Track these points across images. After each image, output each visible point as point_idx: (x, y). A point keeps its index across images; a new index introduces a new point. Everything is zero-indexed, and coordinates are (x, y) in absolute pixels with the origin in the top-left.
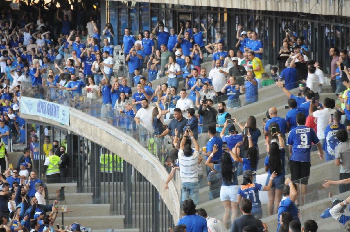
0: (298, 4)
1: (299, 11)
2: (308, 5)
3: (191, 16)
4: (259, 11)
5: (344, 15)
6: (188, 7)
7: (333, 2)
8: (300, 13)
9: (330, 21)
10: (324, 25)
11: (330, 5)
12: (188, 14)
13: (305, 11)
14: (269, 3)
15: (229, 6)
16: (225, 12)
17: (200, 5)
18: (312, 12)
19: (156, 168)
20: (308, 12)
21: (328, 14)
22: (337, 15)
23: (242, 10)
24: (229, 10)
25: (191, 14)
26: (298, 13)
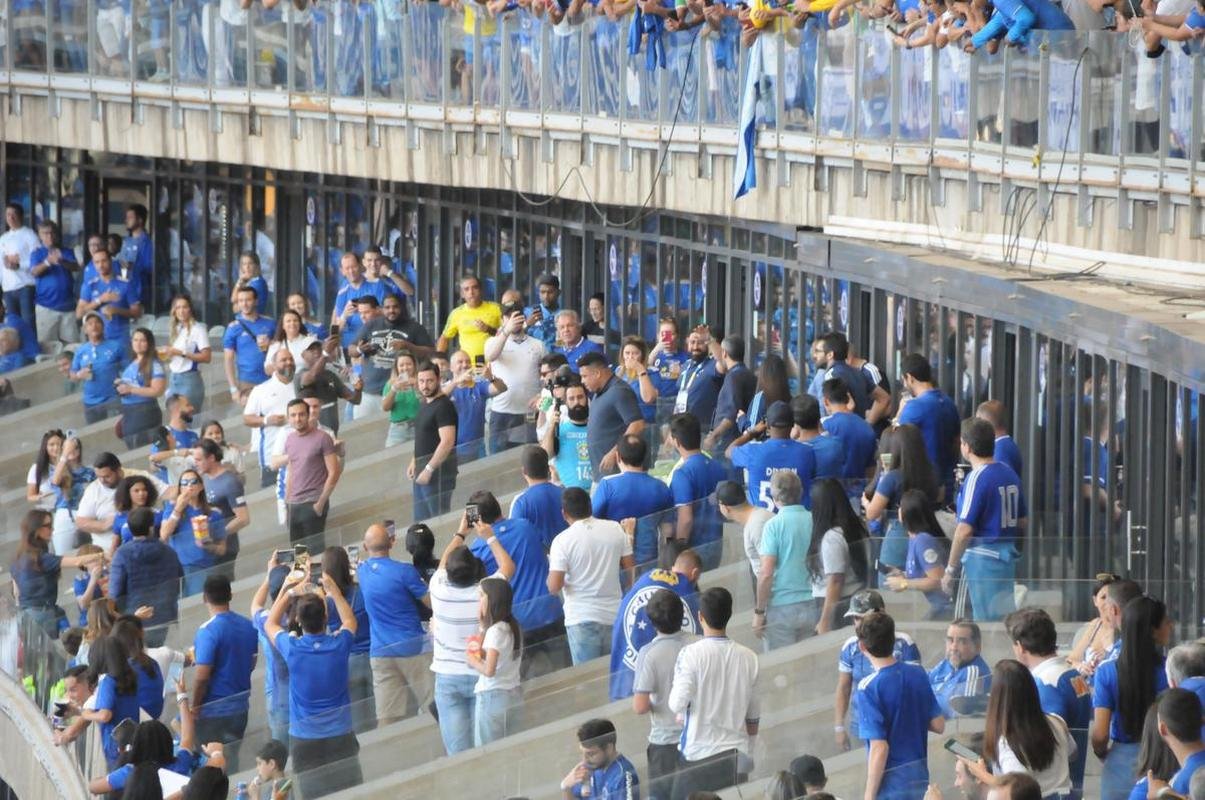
0: (519, 165)
1: (520, 188)
2: (551, 168)
3: (148, 193)
4: (387, 184)
5: (670, 205)
6: (141, 161)
7: (636, 160)
8: (524, 194)
9: (624, 224)
10: (603, 238)
11: (624, 170)
12: (139, 185)
13: (542, 188)
14: (419, 157)
15: (284, 164)
16: (270, 183)
17: (181, 156)
18: (567, 193)
19: (16, 720)
20: (552, 193)
21: (618, 200)
22: (649, 205)
23: (329, 179)
24: (280, 175)
25: (148, 187)
26: (517, 194)
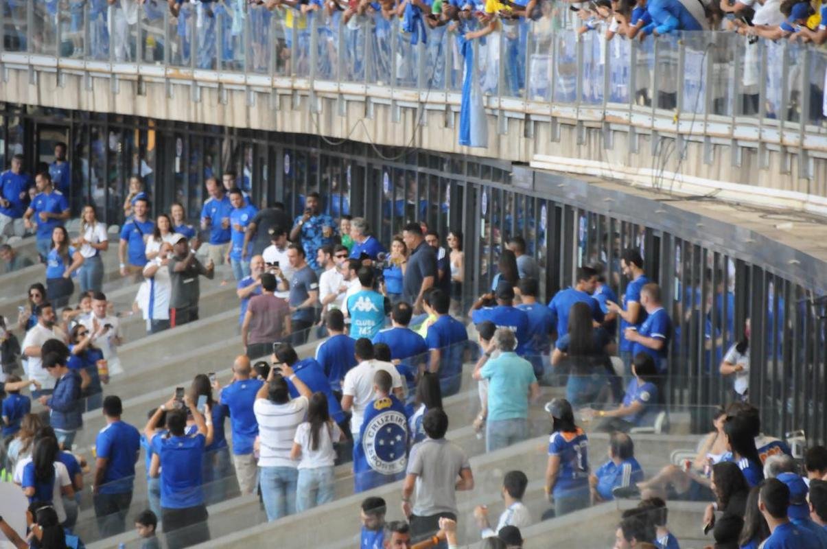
0: (322, 117)
1: (323, 133)
2: (344, 119)
3: (67, 134)
4: (231, 129)
5: (425, 146)
6: (64, 112)
7: (403, 115)
8: (326, 137)
9: (393, 159)
10: (380, 168)
11: (394, 121)
12: (61, 128)
13: (339, 132)
14: (254, 111)
15: (161, 114)
16: (151, 128)
17: (91, 109)
18: (354, 137)
20: (344, 136)
21: (390, 142)
22: (411, 146)
23: (191, 125)
24: (159, 122)
25: (68, 130)
26: (321, 137)
